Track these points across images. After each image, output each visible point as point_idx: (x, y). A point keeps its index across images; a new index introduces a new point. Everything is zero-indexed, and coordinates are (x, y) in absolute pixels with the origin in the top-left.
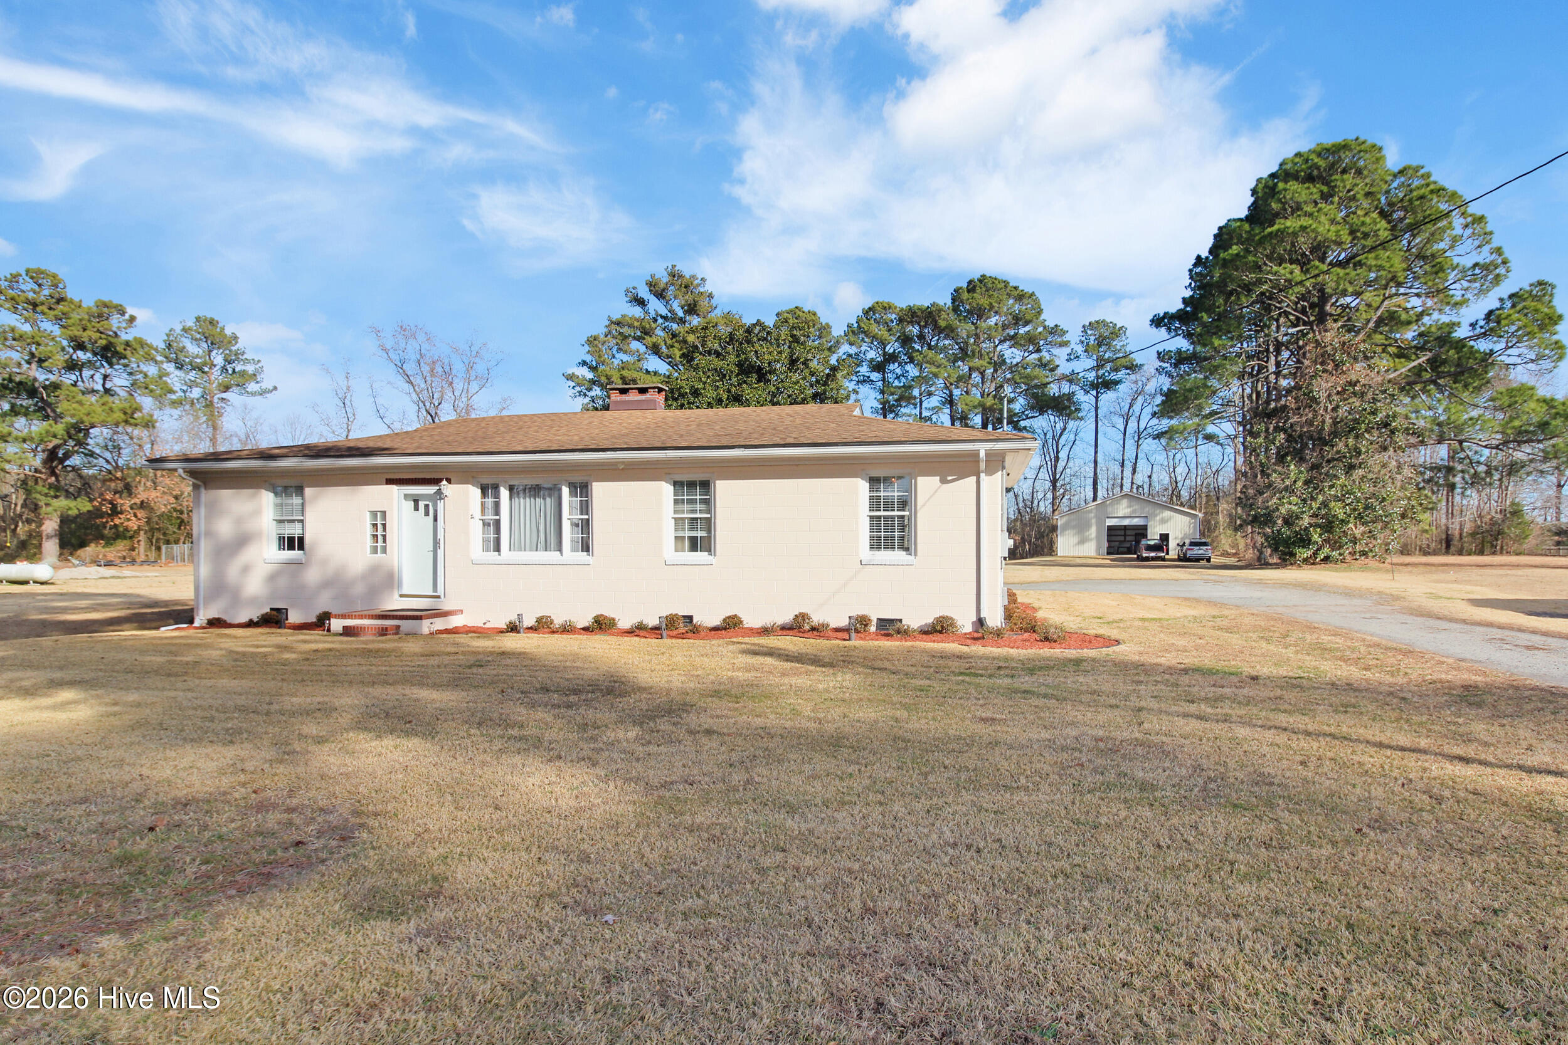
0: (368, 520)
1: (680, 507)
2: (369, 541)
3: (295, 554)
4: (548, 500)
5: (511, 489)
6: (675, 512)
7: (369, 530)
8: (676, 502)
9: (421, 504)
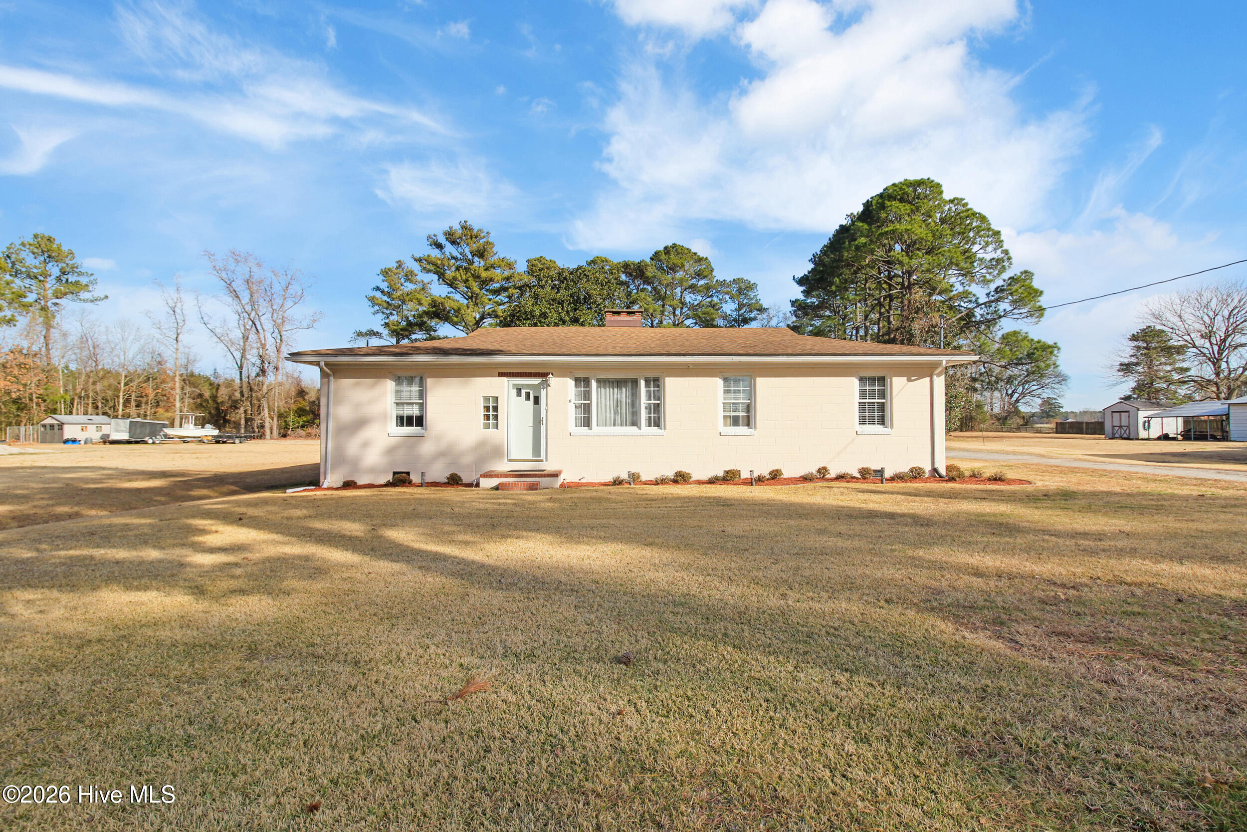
0: (481, 404)
1: (728, 395)
2: (482, 420)
3: (413, 430)
4: (624, 390)
5: (599, 381)
6: (725, 399)
7: (482, 412)
8: (726, 392)
9: (523, 392)
